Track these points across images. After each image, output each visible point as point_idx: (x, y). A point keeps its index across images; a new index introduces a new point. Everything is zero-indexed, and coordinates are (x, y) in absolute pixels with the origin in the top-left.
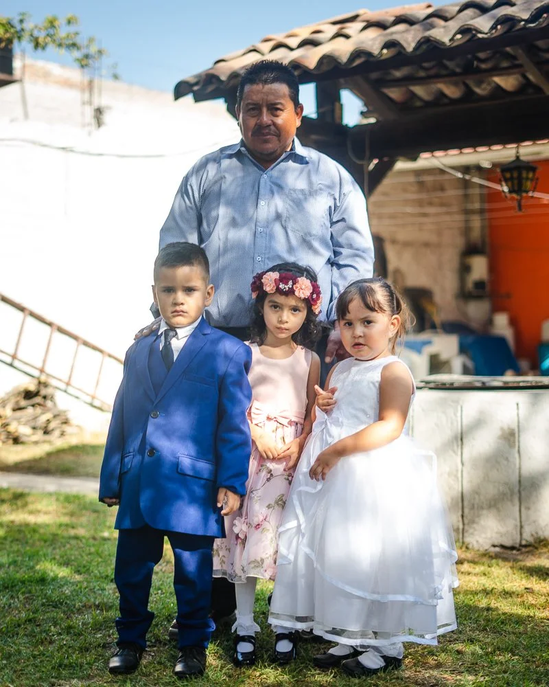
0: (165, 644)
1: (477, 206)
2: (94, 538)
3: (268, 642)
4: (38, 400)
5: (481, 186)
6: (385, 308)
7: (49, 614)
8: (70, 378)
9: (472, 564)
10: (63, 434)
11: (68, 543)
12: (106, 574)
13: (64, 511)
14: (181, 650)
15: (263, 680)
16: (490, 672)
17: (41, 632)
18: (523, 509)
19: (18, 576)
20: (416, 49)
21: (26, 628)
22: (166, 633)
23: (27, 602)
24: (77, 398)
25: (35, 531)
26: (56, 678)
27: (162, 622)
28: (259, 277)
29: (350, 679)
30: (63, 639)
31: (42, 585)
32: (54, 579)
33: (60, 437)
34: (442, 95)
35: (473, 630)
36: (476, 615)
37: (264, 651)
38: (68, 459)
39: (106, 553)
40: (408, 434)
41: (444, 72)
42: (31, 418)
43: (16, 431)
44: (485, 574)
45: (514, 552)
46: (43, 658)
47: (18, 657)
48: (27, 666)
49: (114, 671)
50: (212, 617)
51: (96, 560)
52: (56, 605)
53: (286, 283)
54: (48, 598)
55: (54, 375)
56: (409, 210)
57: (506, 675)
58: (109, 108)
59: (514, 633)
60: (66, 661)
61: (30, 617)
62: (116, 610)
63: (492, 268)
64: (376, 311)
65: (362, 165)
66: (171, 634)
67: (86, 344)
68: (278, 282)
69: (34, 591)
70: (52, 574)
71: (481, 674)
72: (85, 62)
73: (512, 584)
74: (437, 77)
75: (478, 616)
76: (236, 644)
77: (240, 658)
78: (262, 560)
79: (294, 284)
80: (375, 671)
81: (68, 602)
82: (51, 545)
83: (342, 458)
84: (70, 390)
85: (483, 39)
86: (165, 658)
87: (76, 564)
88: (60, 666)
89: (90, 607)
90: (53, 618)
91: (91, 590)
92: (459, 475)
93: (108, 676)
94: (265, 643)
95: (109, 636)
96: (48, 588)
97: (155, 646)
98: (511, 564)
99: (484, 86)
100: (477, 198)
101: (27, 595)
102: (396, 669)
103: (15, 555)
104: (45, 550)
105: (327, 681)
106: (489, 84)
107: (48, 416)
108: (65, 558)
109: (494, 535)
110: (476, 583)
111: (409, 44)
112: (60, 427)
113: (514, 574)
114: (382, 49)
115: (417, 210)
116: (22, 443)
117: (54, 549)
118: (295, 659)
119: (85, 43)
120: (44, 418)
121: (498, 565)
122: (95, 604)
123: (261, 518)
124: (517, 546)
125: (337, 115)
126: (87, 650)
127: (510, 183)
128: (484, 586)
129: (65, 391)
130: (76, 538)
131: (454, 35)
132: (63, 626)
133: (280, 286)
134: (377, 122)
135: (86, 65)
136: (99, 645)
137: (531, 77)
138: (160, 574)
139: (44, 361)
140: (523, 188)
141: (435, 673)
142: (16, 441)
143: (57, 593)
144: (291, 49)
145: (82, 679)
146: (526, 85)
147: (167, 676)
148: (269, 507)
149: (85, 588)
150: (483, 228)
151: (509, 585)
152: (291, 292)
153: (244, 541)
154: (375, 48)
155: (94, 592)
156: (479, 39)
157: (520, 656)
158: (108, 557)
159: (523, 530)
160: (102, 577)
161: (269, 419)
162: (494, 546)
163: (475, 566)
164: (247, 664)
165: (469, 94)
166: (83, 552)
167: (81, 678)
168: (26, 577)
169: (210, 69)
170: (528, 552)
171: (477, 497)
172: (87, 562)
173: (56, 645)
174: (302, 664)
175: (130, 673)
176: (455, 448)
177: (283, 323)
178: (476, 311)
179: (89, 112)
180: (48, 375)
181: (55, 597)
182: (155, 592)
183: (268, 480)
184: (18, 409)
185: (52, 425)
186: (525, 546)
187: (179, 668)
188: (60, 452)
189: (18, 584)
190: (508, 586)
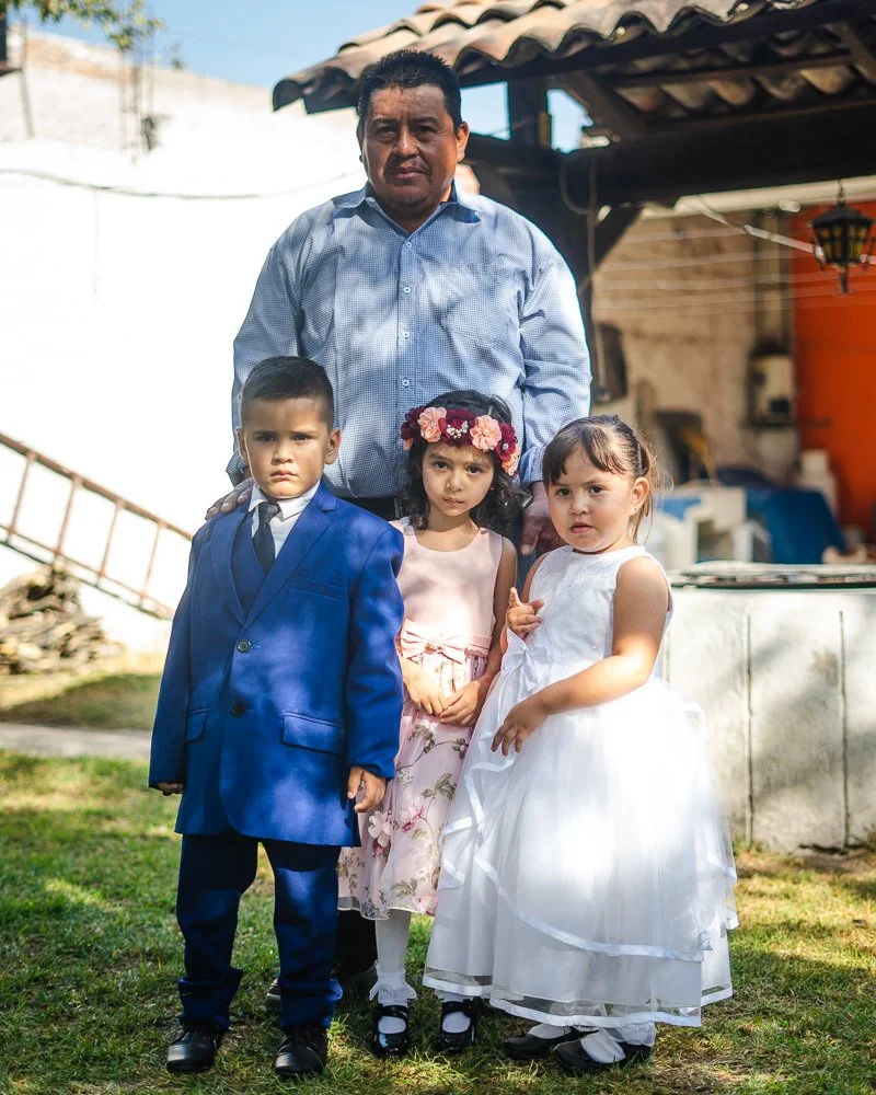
0: (259, 1020)
1: (775, 278)
2: (144, 837)
3: (429, 1015)
4: (51, 600)
5: (782, 247)
6: (624, 466)
7: (68, 969)
8: (104, 563)
9: (766, 879)
10: (92, 657)
11: (101, 844)
12: (163, 899)
13: (94, 789)
14: (286, 1030)
15: (423, 1080)
16: (795, 1066)
17: (55, 1000)
18: (850, 786)
19: (17, 903)
20: (672, 27)
21: (30, 993)
22: (262, 1000)
23: (32, 947)
24: (115, 596)
25: (45, 824)
26: (79, 1079)
27: (255, 981)
28: (414, 415)
29: (564, 1079)
30: (92, 1012)
31: (58, 919)
32: (78, 908)
33: (87, 662)
34: (716, 99)
35: (767, 994)
36: (773, 968)
37: (421, 1031)
38: (101, 699)
39: (164, 862)
40: (661, 676)
41: (719, 62)
42: (39, 632)
43: (15, 654)
44: (787, 896)
45: (836, 856)
46: (59, 1046)
47: (17, 1044)
48: (32, 1059)
49: (175, 1067)
50: (337, 976)
51: (146, 874)
52: (80, 952)
53: (458, 426)
54: (67, 941)
55: (78, 560)
56: (663, 285)
57: (821, 1072)
58: (166, 118)
59: (835, 999)
60: (96, 1051)
61: (37, 974)
62: (179, 961)
63: (801, 377)
64: (611, 470)
65: (584, 217)
66: (270, 1003)
67: (130, 507)
68: (444, 423)
69: (43, 929)
70: (73, 899)
71: (781, 1070)
72: (126, 40)
73: (831, 913)
74: (708, 69)
75: (776, 970)
76: (377, 1019)
77: (383, 1042)
78: (414, 883)
79: (471, 426)
80: (606, 1067)
81: (100, 947)
82: (72, 848)
83: (550, 717)
84: (104, 584)
85: (784, 10)
86: (260, 1044)
87: (113, 881)
88: (86, 1058)
89: (136, 956)
90: (76, 975)
91: (137, 926)
92: (746, 730)
93: (166, 1076)
94: (424, 1016)
95: (168, 1006)
96: (67, 922)
97: (242, 1023)
98: (829, 878)
99: (786, 84)
100: (776, 266)
101: (32, 936)
102: (641, 1061)
103: (12, 866)
104: (61, 857)
105: (526, 1083)
106: (794, 81)
107: (68, 627)
108: (94, 872)
109: (803, 829)
110: (773, 912)
111: (661, 20)
112: (88, 646)
113: (836, 896)
114: (616, 27)
115: (676, 285)
116: (26, 672)
117: (77, 855)
118: (474, 1044)
119: (126, 9)
120: (61, 631)
121: (809, 880)
122: (144, 952)
123: (413, 813)
124: (841, 846)
125: (543, 134)
126: (131, 1030)
127: (828, 247)
128: (785, 916)
129: (96, 586)
130: (114, 836)
131: (736, 5)
132: (91, 990)
133: (449, 431)
134: (612, 143)
135: (127, 47)
136: (151, 1022)
137: (863, 70)
138: (253, 898)
139: (61, 537)
140: (850, 256)
141: (705, 1068)
142: (16, 668)
143: (80, 933)
144: (467, 26)
145: (123, 1080)
146: (855, 84)
147: (263, 1075)
148: (426, 794)
149: (129, 924)
150: (784, 313)
151: (828, 914)
152: (466, 441)
153: (386, 852)
154: (604, 25)
155: (143, 930)
156: (777, 10)
157: (844, 1038)
158: (166, 869)
159: (850, 821)
160: (156, 904)
161: (429, 650)
162: (803, 847)
163: (770, 881)
164: (395, 1053)
165: (761, 99)
166: (125, 859)
167: (121, 1080)
168: (31, 904)
169: (332, 59)
170: (858, 857)
171: (774, 765)
172: (131, 877)
173: (80, 1022)
174: (485, 1052)
175: (202, 1071)
176: (739, 687)
177: (454, 492)
178: (774, 448)
179: (133, 123)
180: (68, 560)
181: (78, 940)
182: (244, 930)
183: (426, 750)
184: (17, 615)
185: (74, 643)
186: (855, 847)
187: (282, 1061)
188: (89, 686)
189: (17, 918)
190: (825, 917)
